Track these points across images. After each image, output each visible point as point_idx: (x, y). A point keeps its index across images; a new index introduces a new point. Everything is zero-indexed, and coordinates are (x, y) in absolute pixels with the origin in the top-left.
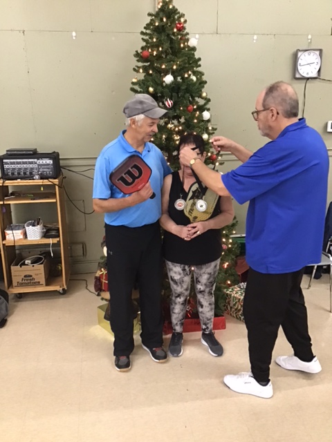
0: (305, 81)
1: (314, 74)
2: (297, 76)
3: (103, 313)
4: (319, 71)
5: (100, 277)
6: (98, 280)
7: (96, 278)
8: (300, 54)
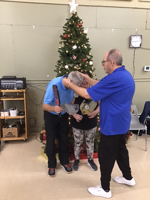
0: (134, 49)
1: (138, 46)
2: (131, 46)
3: (44, 150)
4: (141, 44)
5: (42, 134)
6: (42, 135)
7: (41, 134)
8: (132, 37)
